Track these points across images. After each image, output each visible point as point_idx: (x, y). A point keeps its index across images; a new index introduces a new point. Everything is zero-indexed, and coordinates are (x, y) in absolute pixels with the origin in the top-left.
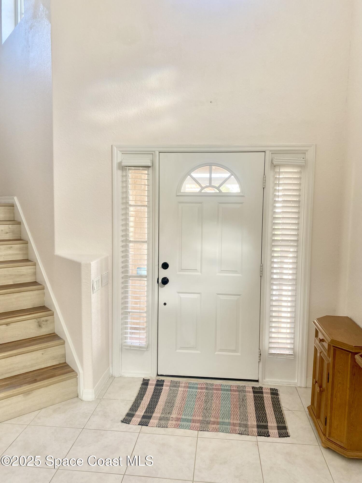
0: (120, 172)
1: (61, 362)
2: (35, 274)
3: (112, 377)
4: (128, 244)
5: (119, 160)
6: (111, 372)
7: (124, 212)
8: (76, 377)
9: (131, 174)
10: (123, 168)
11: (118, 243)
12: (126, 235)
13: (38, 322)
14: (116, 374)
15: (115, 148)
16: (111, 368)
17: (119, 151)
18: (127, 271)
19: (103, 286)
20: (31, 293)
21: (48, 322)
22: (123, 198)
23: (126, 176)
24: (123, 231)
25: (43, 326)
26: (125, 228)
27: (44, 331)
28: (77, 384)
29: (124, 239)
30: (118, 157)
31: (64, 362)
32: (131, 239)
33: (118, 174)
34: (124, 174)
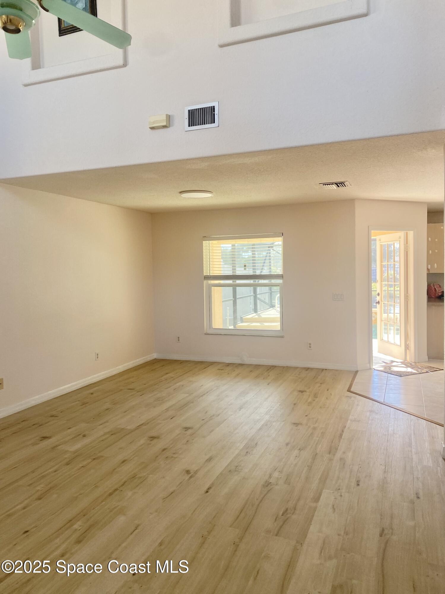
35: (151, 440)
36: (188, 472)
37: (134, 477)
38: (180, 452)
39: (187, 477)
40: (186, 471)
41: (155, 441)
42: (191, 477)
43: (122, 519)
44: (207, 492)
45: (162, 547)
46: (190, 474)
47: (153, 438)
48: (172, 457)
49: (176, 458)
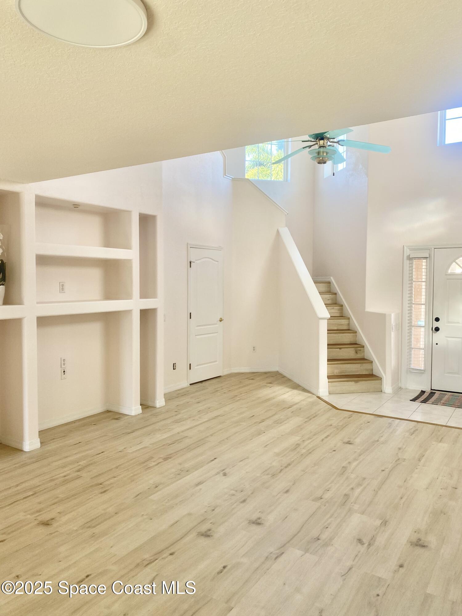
0: (408, 262)
1: (371, 373)
2: (349, 324)
3: (401, 388)
4: (412, 305)
5: (408, 254)
6: (400, 385)
7: (410, 285)
8: (381, 380)
9: (415, 262)
10: (410, 259)
11: (406, 305)
12: (411, 300)
13: (356, 350)
14: (403, 386)
15: (405, 248)
16: (400, 383)
17: (408, 249)
18: (411, 322)
19: (397, 329)
20: (349, 334)
21: (361, 351)
22: (409, 277)
23: (412, 263)
24: (409, 297)
25: (358, 353)
26: (410, 295)
27: (359, 356)
28: (381, 384)
29: (410, 302)
30: (407, 252)
31: (372, 373)
32: (413, 302)
33: (407, 262)
34: (411, 262)
35: (259, 518)
36: (225, 475)
37: (273, 475)
38: (226, 496)
39: (227, 471)
40: (226, 475)
41: (254, 517)
42: (223, 470)
43: (276, 450)
44: (215, 459)
45: (251, 438)
46: (224, 473)
47: (257, 522)
48: (236, 491)
49: (232, 490)
